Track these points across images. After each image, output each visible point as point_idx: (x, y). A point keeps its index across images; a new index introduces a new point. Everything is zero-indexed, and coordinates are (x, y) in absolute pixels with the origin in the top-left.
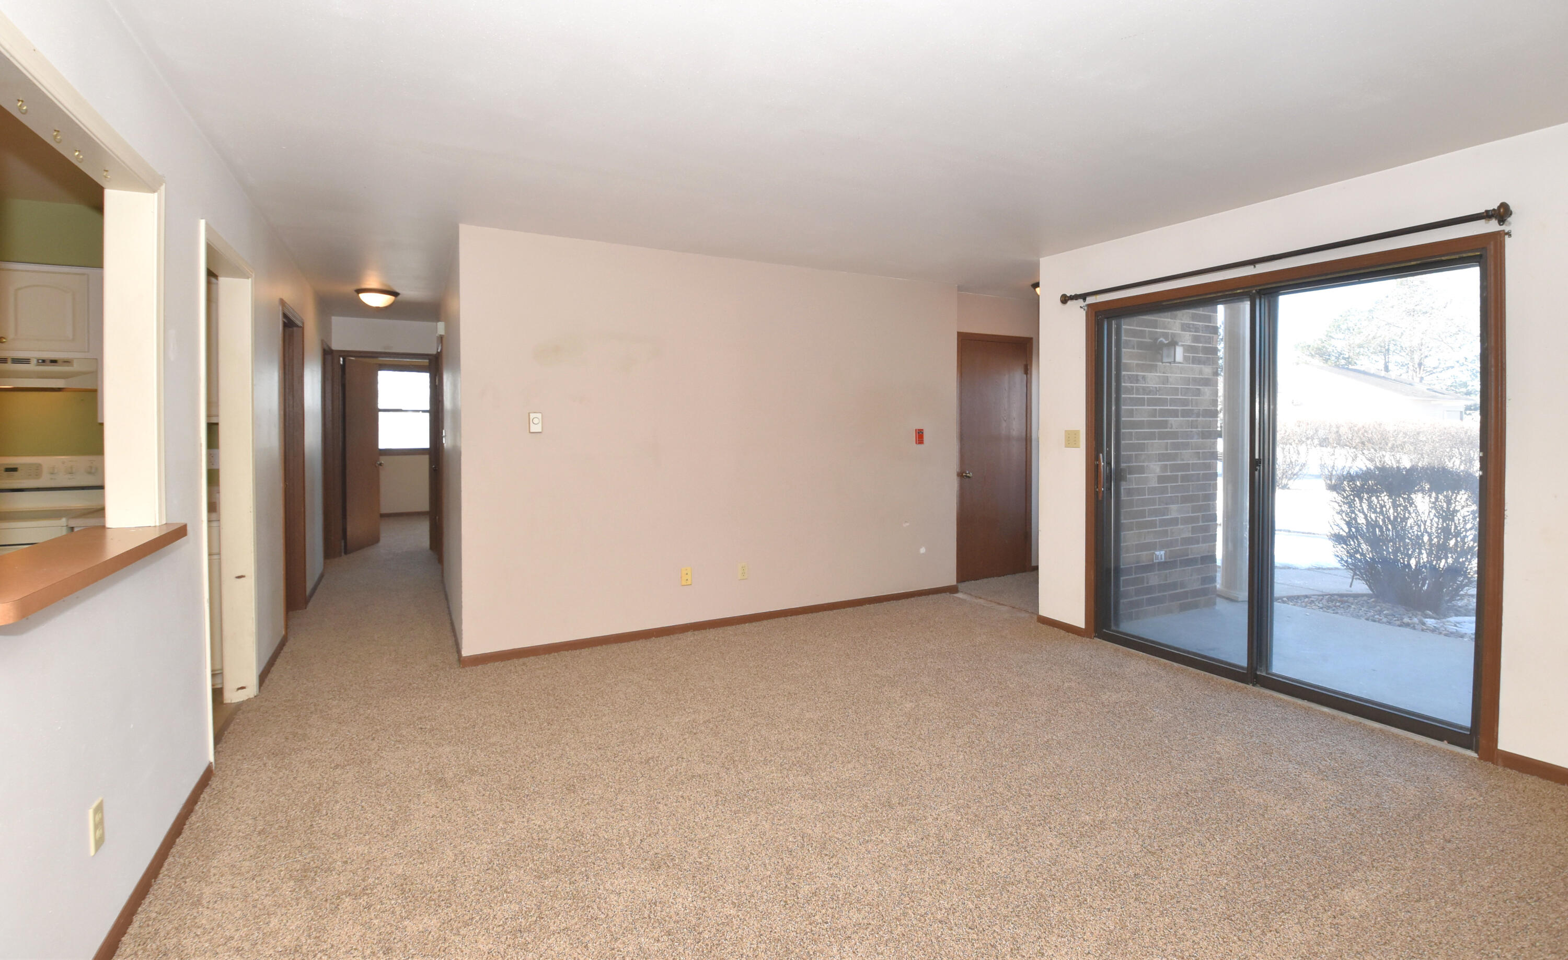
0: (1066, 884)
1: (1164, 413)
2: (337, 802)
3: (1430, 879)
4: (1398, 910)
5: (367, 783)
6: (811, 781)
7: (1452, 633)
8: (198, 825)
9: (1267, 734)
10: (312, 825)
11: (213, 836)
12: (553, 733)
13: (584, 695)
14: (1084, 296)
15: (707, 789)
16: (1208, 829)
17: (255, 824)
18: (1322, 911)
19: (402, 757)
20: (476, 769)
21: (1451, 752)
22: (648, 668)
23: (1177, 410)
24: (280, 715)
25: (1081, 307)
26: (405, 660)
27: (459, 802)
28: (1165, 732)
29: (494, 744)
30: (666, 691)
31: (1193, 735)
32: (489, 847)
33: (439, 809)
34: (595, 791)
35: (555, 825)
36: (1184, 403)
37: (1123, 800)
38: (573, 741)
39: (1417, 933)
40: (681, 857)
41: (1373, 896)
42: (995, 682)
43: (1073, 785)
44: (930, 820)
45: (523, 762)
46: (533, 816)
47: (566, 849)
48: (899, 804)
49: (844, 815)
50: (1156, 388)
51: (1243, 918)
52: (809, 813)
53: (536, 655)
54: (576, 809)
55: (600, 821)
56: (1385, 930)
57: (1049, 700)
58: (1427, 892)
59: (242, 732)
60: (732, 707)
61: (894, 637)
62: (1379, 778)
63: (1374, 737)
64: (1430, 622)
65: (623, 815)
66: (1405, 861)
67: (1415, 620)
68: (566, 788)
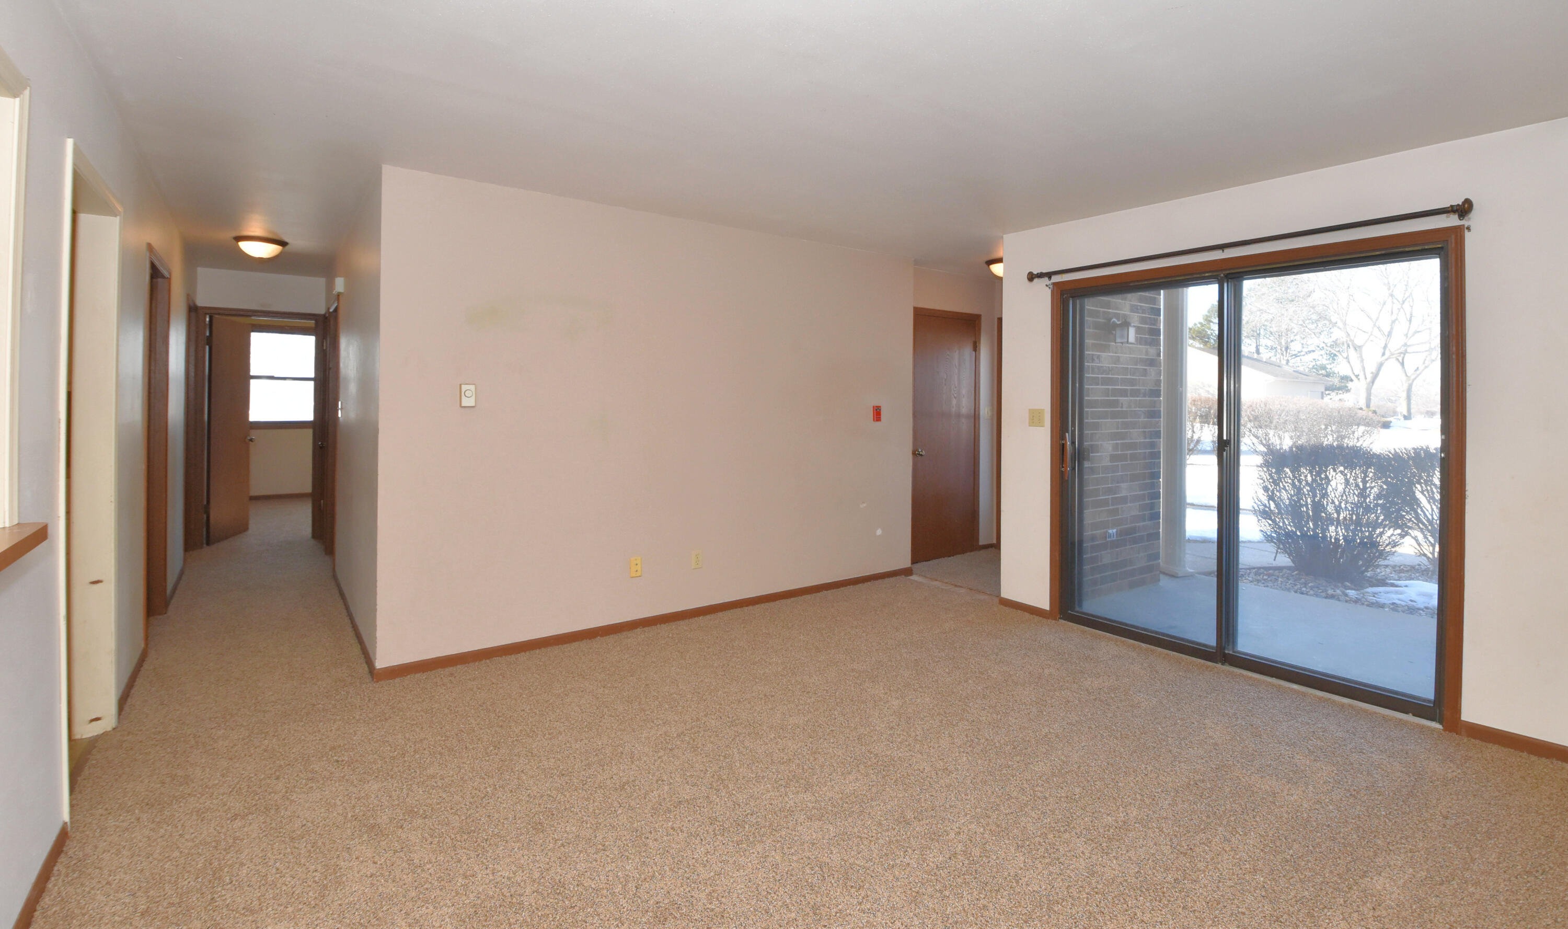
0: (1110, 897)
1: (1116, 392)
2: (242, 864)
3: (1444, 859)
4: (1428, 896)
5: (278, 837)
6: (813, 799)
7: (1373, 604)
8: (54, 909)
9: (1250, 715)
10: (212, 899)
11: (78, 923)
12: (503, 758)
13: (531, 709)
14: (1049, 275)
15: (699, 816)
16: (1228, 822)
17: (135, 903)
18: (1361, 903)
19: (318, 800)
20: (416, 810)
21: (1417, 724)
22: (600, 673)
23: (1127, 389)
24: (150, 752)
25: (1047, 286)
26: (303, 674)
27: (402, 854)
28: (1156, 718)
29: (433, 777)
30: (626, 700)
31: (1182, 719)
32: (451, 910)
33: (378, 866)
34: (568, 829)
35: (528, 875)
36: (1132, 382)
37: (1138, 796)
38: (528, 767)
39: (1452, 919)
40: (687, 904)
41: (1401, 882)
42: (975, 672)
43: (1085, 783)
44: (952, 835)
45: (473, 798)
46: (499, 866)
47: (547, 906)
48: (915, 818)
49: (859, 837)
50: (1109, 367)
51: (1291, 919)
52: (821, 837)
53: (465, 663)
54: (550, 854)
55: (582, 866)
56: (1423, 918)
57: (1034, 689)
58: (1447, 874)
59: (101, 778)
60: (706, 716)
61: (860, 625)
62: (1364, 756)
63: (1346, 713)
64: (1352, 593)
65: (608, 856)
66: (1416, 842)
67: (1338, 592)
68: (532, 827)
